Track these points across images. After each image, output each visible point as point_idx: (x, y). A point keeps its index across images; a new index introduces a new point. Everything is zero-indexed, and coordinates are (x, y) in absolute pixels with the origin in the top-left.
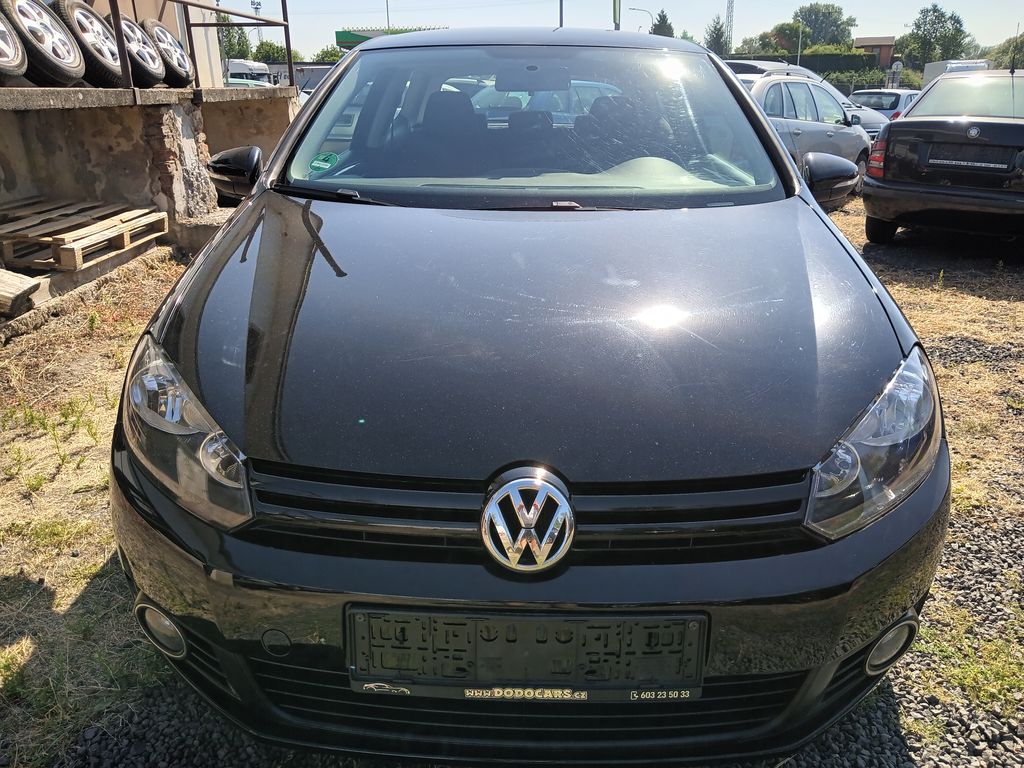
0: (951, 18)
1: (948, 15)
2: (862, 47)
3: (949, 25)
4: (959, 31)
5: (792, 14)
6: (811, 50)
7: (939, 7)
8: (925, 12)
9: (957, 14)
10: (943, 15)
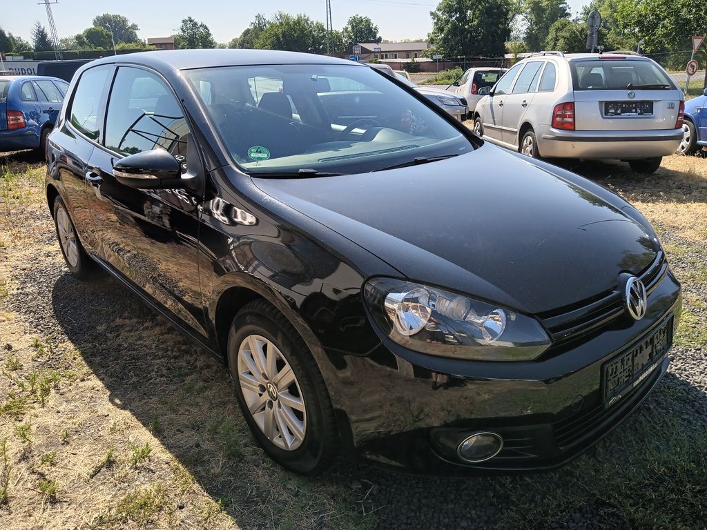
0: (201, 25)
1: (199, 24)
2: (153, 44)
3: (201, 29)
4: (208, 34)
5: (92, 22)
6: (120, 47)
7: (192, 19)
8: (184, 21)
9: (204, 23)
10: (196, 24)
